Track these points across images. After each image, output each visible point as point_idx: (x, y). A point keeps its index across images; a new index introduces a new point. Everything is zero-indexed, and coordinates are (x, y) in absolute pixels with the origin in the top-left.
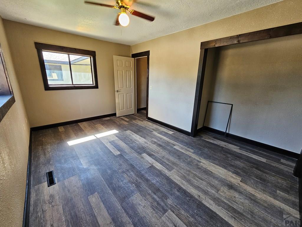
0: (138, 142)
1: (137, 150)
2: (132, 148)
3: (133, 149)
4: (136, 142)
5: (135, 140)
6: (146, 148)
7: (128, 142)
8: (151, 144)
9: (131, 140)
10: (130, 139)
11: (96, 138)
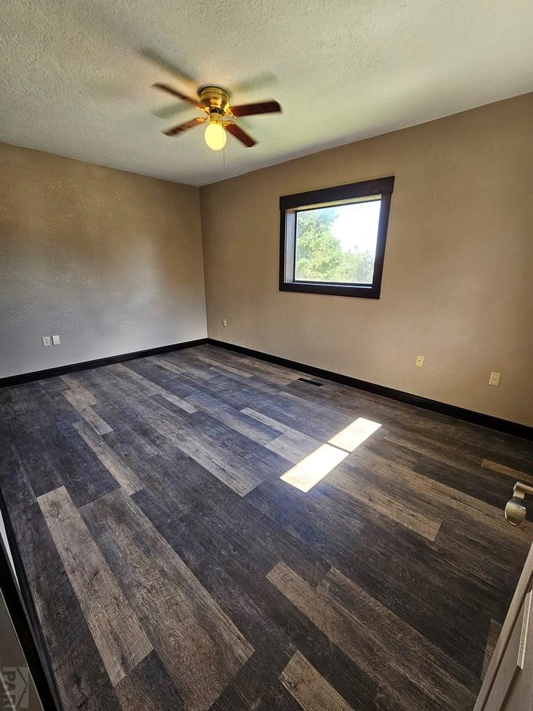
0: (204, 440)
1: (207, 419)
2: (218, 423)
3: (215, 420)
4: (210, 439)
5: (211, 444)
6: (185, 425)
7: (231, 436)
8: (170, 436)
9: (224, 445)
10: (226, 446)
11: (329, 442)
